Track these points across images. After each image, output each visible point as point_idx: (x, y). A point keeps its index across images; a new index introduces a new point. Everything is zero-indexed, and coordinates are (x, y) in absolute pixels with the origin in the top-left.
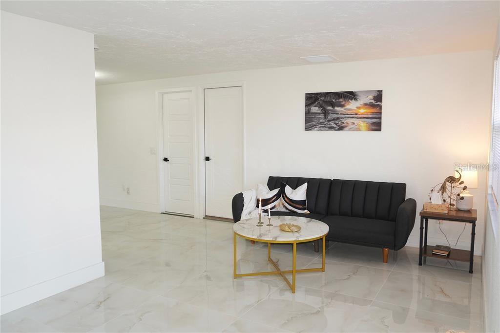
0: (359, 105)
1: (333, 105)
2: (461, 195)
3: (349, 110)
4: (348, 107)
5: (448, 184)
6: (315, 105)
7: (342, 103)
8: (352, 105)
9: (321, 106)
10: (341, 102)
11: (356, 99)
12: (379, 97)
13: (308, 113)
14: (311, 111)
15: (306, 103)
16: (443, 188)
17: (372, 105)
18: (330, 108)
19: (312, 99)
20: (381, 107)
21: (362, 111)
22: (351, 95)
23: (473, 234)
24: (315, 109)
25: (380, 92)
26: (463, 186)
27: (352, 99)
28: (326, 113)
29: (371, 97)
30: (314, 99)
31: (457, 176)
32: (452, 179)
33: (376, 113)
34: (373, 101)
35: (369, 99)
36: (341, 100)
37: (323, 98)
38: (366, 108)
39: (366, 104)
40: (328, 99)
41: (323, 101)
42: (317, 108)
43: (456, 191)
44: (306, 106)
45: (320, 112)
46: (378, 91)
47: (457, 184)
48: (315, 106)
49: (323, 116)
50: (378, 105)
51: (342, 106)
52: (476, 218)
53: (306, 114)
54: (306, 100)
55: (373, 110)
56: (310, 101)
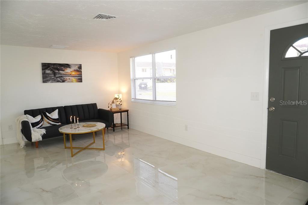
0: (71, 71)
1: (58, 70)
3: (67, 72)
4: (66, 71)
5: (115, 101)
7: (64, 69)
8: (68, 71)
9: (51, 70)
10: (62, 68)
11: (70, 68)
12: (80, 67)
13: (44, 74)
14: (46, 72)
15: (42, 68)
16: (113, 102)
17: (77, 71)
19: (45, 66)
20: (81, 72)
21: (73, 73)
22: (68, 66)
23: (128, 115)
24: (48, 72)
25: (81, 65)
26: (120, 100)
28: (55, 74)
29: (77, 67)
30: (47, 66)
32: (116, 99)
33: (80, 74)
34: (78, 69)
35: (76, 68)
37: (52, 66)
38: (75, 72)
39: (75, 70)
40: (55, 67)
43: (118, 103)
44: (43, 70)
45: (51, 73)
46: (80, 65)
47: (118, 100)
48: (48, 70)
49: (53, 75)
51: (63, 71)
52: (128, 110)
53: (43, 74)
54: (42, 67)
55: (78, 73)
56: (45, 67)
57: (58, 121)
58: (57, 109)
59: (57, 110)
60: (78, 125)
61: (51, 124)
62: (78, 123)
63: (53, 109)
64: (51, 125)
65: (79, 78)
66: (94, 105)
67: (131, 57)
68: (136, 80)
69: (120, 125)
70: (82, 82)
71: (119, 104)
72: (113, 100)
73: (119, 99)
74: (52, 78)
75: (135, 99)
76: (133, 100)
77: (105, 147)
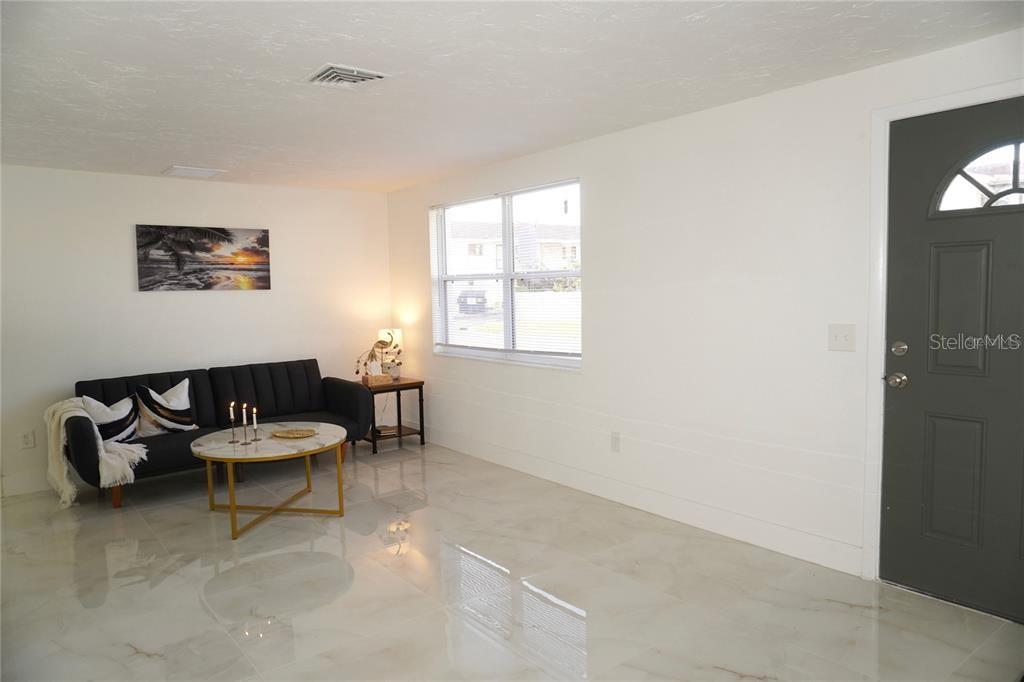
0: (236, 251)
1: (192, 248)
2: (397, 361)
3: (220, 257)
4: (217, 252)
5: (378, 350)
6: (156, 246)
7: (210, 245)
8: (224, 250)
9: (169, 249)
10: (204, 244)
11: (230, 241)
12: (264, 239)
13: (143, 260)
14: (150, 256)
15: (138, 242)
16: (372, 356)
17: (254, 251)
18: (188, 253)
19: (149, 236)
20: (267, 255)
21: (241, 259)
22: (222, 235)
23: (421, 400)
24: (156, 253)
25: (266, 232)
26: (397, 350)
27: (223, 240)
28: (179, 261)
29: (253, 238)
30: (153, 236)
31: (388, 340)
32: (383, 344)
33: (262, 263)
34: (256, 245)
35: (250, 241)
36: (205, 241)
37: (171, 236)
38: (247, 256)
39: (246, 249)
40: (182, 238)
41: (173, 240)
42: (162, 252)
43: (388, 359)
44: (139, 247)
45: (167, 258)
46: (264, 231)
47: (390, 349)
48: (158, 249)
49: (173, 266)
50: (265, 251)
51: (208, 250)
52: (423, 383)
53: (140, 261)
54: (138, 237)
55: (257, 259)
56: (147, 240)
57: (188, 419)
58: (187, 379)
59: (186, 382)
60: (255, 431)
61: (163, 428)
62: (255, 426)
63: (171, 379)
64: (166, 432)
65: (260, 274)
66: (311, 366)
67: (432, 208)
68: (448, 283)
69: (394, 432)
70: (269, 288)
71: (393, 361)
72: (373, 350)
73: (393, 345)
74: (172, 274)
75: (447, 345)
76: (438, 349)
77: (346, 504)
